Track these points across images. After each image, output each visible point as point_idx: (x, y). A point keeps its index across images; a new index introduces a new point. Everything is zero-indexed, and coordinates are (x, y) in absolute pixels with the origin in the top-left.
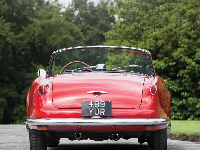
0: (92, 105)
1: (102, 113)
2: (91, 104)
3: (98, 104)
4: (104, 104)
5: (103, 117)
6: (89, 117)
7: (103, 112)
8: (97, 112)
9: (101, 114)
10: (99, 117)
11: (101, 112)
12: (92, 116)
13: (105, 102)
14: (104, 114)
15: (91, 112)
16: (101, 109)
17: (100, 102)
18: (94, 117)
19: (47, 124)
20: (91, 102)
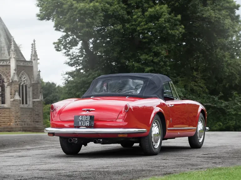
0: (81, 118)
1: (87, 125)
3: (85, 118)
4: (89, 118)
5: (87, 127)
6: (78, 127)
8: (84, 124)
10: (85, 127)
12: (80, 127)
13: (90, 116)
14: (89, 125)
15: (80, 123)
16: (87, 122)
17: (86, 116)
18: (81, 127)
19: (53, 132)
20: (81, 116)
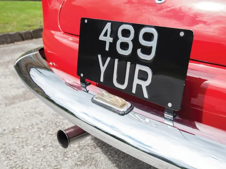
0: (109, 40)
2: (106, 35)
7: (145, 84)
9: (134, 91)
11: (137, 81)
14: (146, 96)
15: (103, 69)
16: (139, 67)
17: (138, 27)
20: (108, 26)
